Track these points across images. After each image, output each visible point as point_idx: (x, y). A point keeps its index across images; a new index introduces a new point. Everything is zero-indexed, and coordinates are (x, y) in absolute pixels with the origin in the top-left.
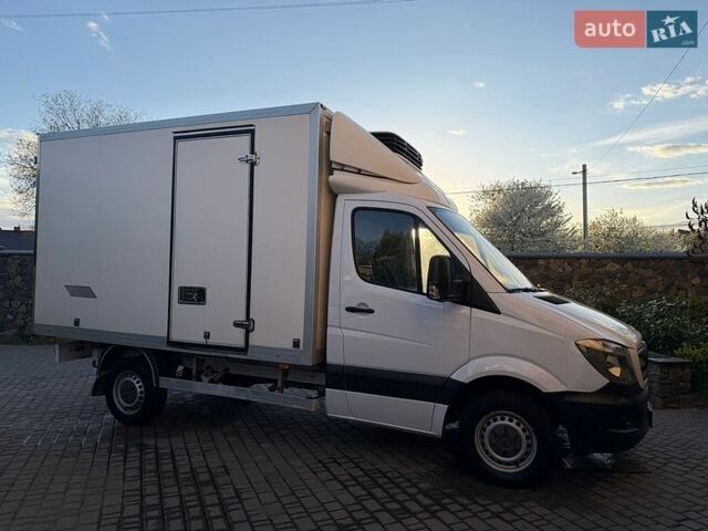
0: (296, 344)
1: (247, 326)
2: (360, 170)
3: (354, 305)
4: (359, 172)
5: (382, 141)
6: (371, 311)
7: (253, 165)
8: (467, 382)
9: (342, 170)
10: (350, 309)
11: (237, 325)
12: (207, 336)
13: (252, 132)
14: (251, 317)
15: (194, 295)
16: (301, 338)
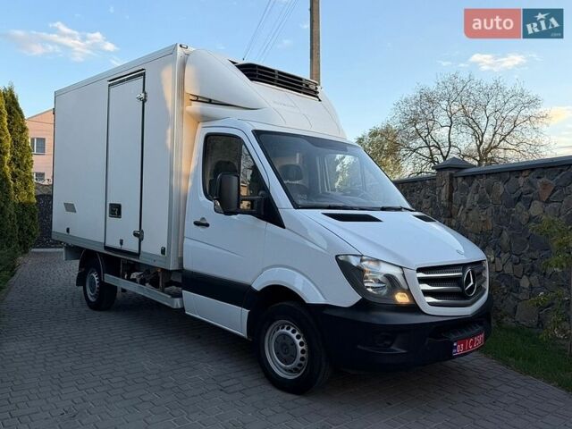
0: (163, 251)
1: (139, 235)
2: (210, 100)
3: (198, 220)
4: (210, 102)
5: (243, 71)
6: (207, 225)
7: (144, 101)
8: (258, 290)
9: (196, 101)
10: (197, 224)
11: (135, 235)
12: (121, 242)
13: (144, 74)
14: (142, 228)
15: (116, 210)
16: (166, 246)
